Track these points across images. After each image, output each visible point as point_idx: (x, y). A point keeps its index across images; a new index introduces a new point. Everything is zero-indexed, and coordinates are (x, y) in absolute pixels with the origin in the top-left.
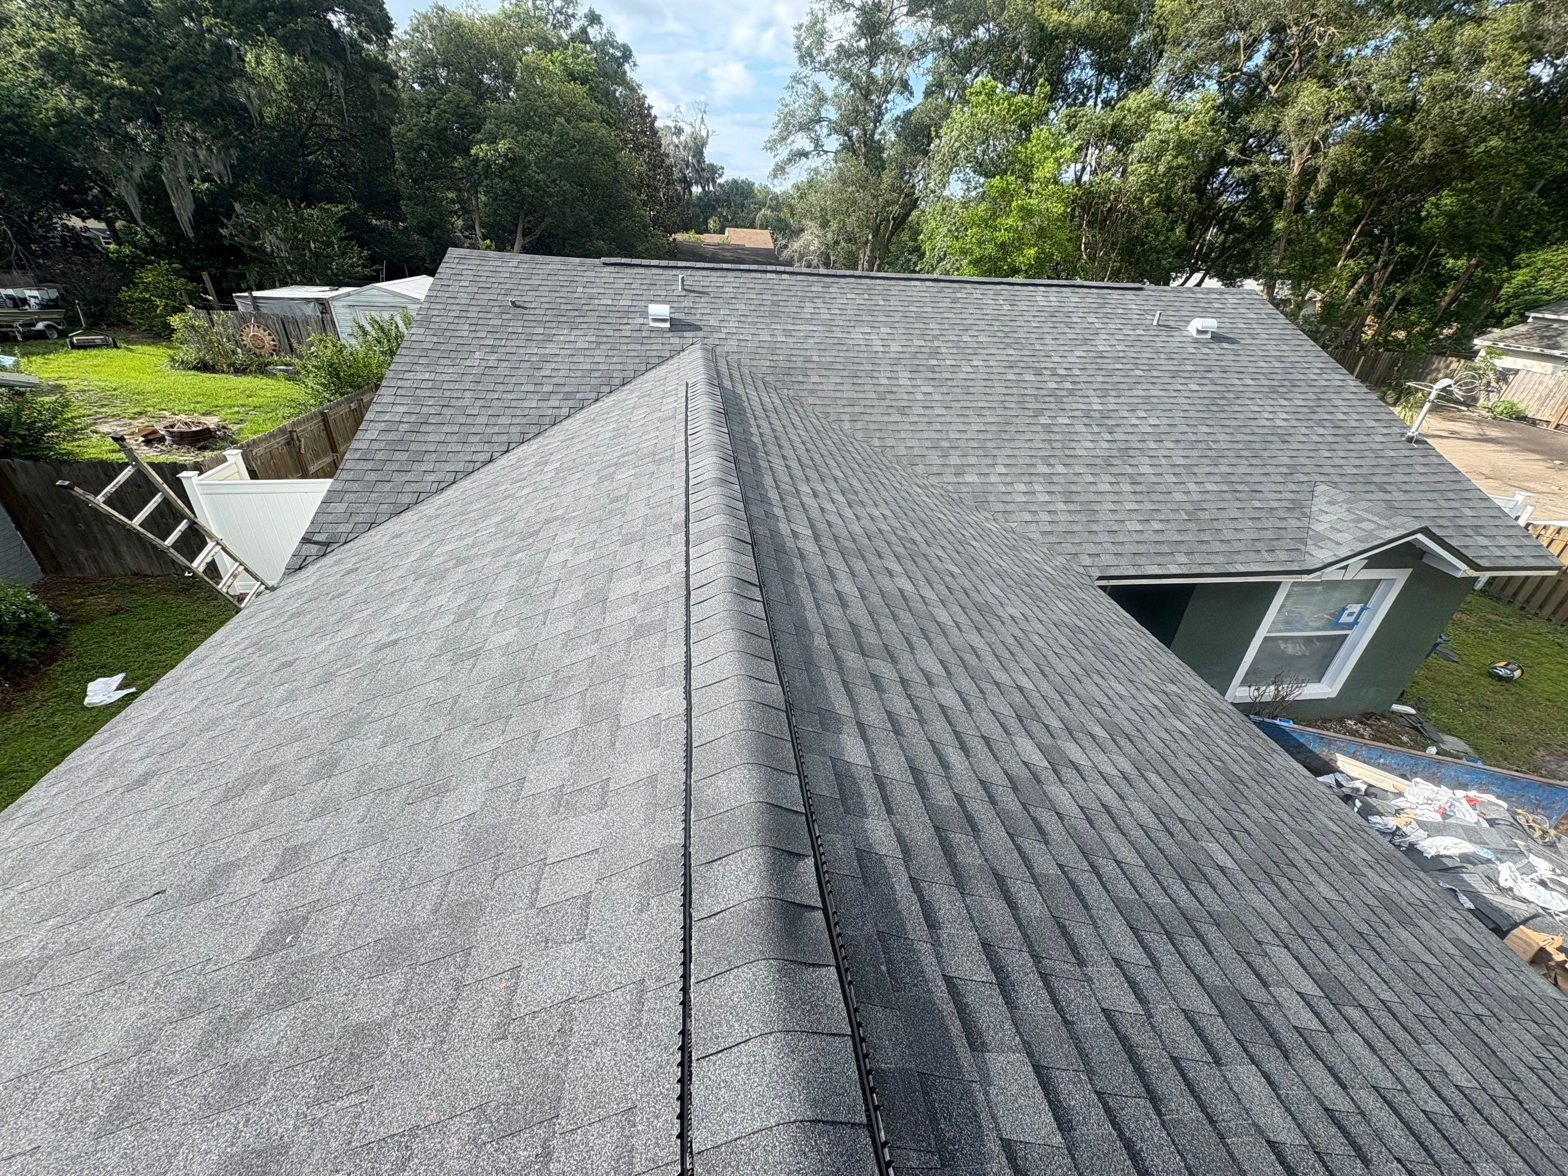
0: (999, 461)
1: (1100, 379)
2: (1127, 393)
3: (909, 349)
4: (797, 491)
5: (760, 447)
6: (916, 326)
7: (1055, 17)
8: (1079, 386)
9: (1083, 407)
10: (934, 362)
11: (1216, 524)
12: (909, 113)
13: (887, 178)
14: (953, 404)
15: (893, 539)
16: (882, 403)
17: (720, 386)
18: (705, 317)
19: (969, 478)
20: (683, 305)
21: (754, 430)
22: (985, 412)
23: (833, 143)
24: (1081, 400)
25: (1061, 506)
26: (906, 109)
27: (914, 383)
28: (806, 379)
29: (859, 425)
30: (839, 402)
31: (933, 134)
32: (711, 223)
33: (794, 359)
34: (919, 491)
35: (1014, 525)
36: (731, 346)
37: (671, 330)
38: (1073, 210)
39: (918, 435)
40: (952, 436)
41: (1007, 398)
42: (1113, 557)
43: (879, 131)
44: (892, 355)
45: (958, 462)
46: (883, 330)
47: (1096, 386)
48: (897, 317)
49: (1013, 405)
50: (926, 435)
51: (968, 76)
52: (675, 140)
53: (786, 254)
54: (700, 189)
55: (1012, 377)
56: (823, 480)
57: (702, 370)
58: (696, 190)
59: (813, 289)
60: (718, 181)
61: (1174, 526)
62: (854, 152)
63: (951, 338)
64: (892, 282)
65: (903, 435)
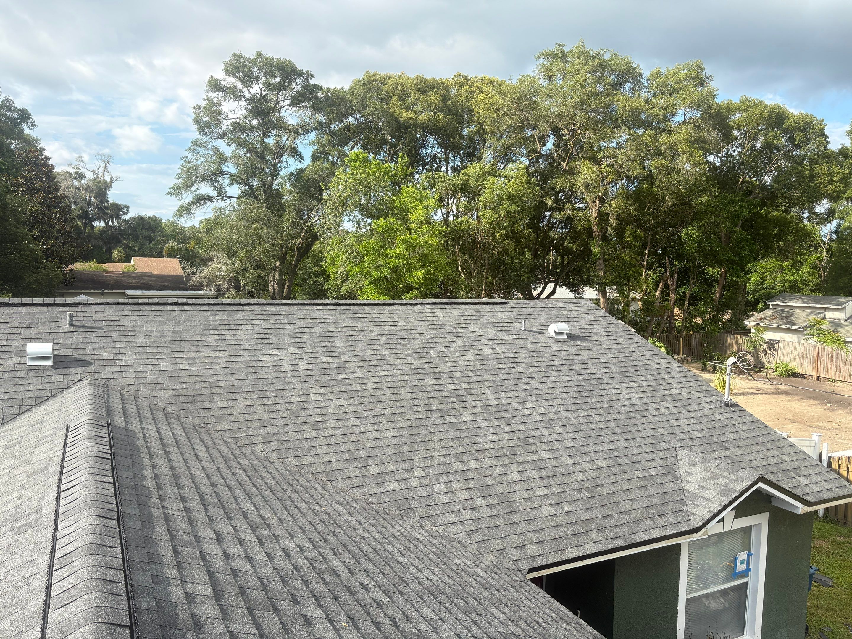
0: (417, 463)
1: (490, 378)
2: (514, 388)
3: (318, 366)
4: (197, 538)
5: (154, 491)
6: (323, 344)
7: (405, 114)
8: (473, 386)
9: (481, 403)
10: (343, 376)
11: (614, 498)
12: (300, 172)
13: (288, 218)
14: (366, 414)
15: (312, 575)
16: (296, 421)
17: (109, 427)
18: (96, 352)
19: (390, 486)
20: (71, 340)
21: (148, 472)
22: (397, 418)
23: (235, 190)
24: (478, 398)
25: (481, 502)
26: (299, 167)
27: (326, 397)
28: (213, 405)
29: (273, 446)
30: (249, 425)
31: (323, 187)
32: (115, 253)
33: (198, 385)
34: (340, 509)
35: (440, 529)
36: (128, 377)
37: (53, 367)
38: (446, 241)
39: (335, 449)
40: (368, 445)
41: (415, 402)
42: (537, 546)
43: (277, 182)
44: (302, 373)
45: (378, 470)
46: (291, 351)
47: (488, 384)
48: (304, 338)
49: (421, 409)
50: (342, 447)
51: (346, 148)
52: (76, 183)
53: (194, 280)
54: (103, 224)
55: (416, 383)
56: (230, 519)
57: (88, 409)
58: (99, 224)
59: (217, 317)
60: (123, 217)
61: (580, 505)
62: (256, 198)
63: (356, 353)
64: (296, 308)
65: (319, 450)
